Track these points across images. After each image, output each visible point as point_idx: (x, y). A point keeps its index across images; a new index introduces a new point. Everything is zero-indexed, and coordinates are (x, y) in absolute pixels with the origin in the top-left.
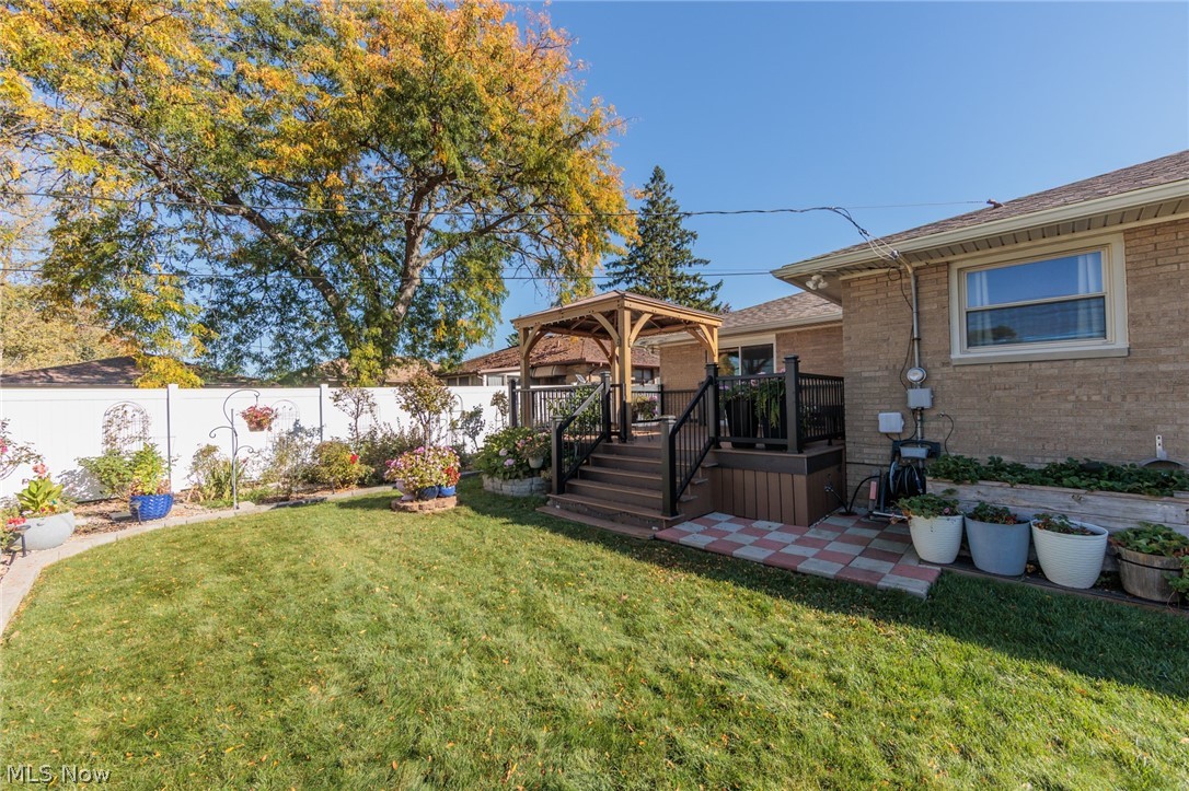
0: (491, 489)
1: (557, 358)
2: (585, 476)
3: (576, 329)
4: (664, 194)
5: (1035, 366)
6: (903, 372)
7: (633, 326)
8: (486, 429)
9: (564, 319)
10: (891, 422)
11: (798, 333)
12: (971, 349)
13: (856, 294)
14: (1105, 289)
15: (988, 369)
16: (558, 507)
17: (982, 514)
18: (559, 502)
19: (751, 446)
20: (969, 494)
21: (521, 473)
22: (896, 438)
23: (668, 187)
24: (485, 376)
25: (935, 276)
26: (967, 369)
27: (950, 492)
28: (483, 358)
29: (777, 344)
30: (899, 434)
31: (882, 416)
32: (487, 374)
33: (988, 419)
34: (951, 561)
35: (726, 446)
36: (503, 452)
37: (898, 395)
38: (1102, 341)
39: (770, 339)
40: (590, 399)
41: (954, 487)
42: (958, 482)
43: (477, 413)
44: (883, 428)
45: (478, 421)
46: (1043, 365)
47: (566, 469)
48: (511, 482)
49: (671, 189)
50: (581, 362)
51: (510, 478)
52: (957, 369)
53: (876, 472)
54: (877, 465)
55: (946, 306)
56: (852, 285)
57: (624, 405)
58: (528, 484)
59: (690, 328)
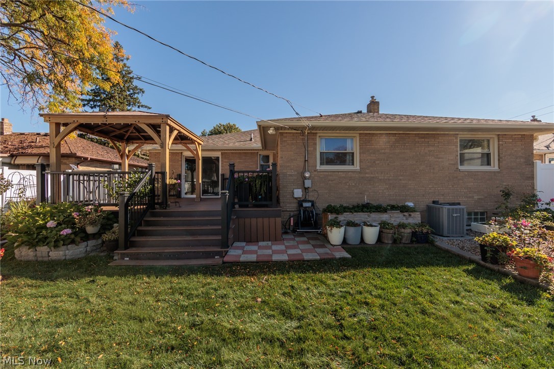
2: (142, 234)
3: (97, 132)
5: (340, 173)
6: (303, 173)
7: (170, 136)
10: (298, 193)
11: (232, 153)
12: (322, 166)
13: (285, 139)
14: (354, 151)
15: (327, 173)
16: (126, 258)
17: (350, 224)
18: (128, 255)
19: (247, 206)
20: (342, 218)
21: (78, 239)
22: (299, 199)
25: (313, 137)
26: (322, 173)
27: (336, 218)
30: (300, 198)
31: (295, 191)
33: (327, 191)
34: (340, 244)
35: (237, 206)
36: (51, 224)
37: (300, 182)
38: (352, 166)
39: (218, 154)
40: (143, 181)
41: (337, 216)
42: (338, 214)
44: (296, 196)
46: (342, 173)
50: (71, 156)
52: (319, 173)
53: (292, 214)
54: (292, 211)
55: (315, 149)
56: (284, 135)
57: (164, 184)
58: (84, 246)
59: (184, 143)
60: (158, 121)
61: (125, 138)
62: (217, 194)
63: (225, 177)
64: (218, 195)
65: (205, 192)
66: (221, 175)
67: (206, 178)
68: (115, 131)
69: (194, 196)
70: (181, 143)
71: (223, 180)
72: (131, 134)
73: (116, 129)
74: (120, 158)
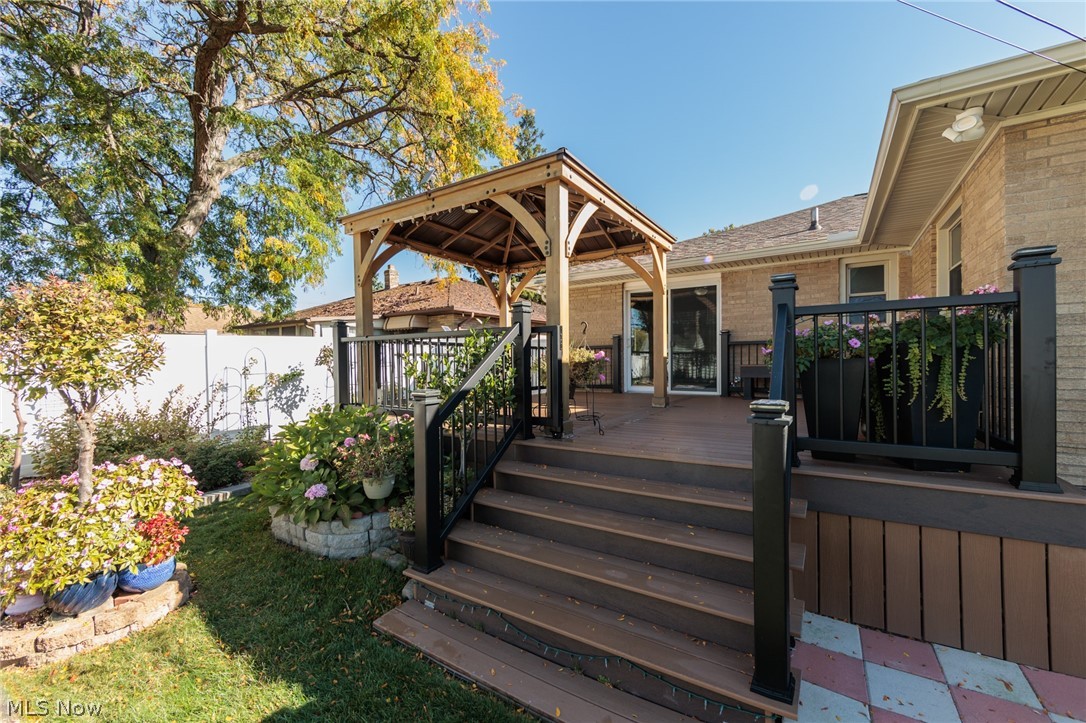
0: (284, 536)
1: (417, 306)
2: (488, 518)
3: (448, 249)
4: (534, 141)
8: (309, 398)
9: (435, 211)
16: (428, 603)
18: (433, 593)
21: (345, 509)
23: (538, 133)
24: (318, 327)
28: (321, 307)
29: (723, 286)
32: (320, 322)
36: (308, 463)
39: (713, 278)
40: (494, 358)
43: (294, 377)
45: (296, 388)
47: (448, 503)
48: (323, 526)
49: (542, 135)
50: (448, 311)
51: (321, 519)
56: (1030, 134)
58: (362, 529)
59: (623, 254)
60: (536, 177)
61: (505, 260)
62: (710, 384)
63: (733, 339)
64: (713, 386)
65: (680, 378)
66: (723, 333)
67: (681, 344)
68: (483, 245)
69: (650, 389)
70: (615, 255)
71: (729, 346)
72: (514, 249)
73: (483, 239)
74: (494, 303)
